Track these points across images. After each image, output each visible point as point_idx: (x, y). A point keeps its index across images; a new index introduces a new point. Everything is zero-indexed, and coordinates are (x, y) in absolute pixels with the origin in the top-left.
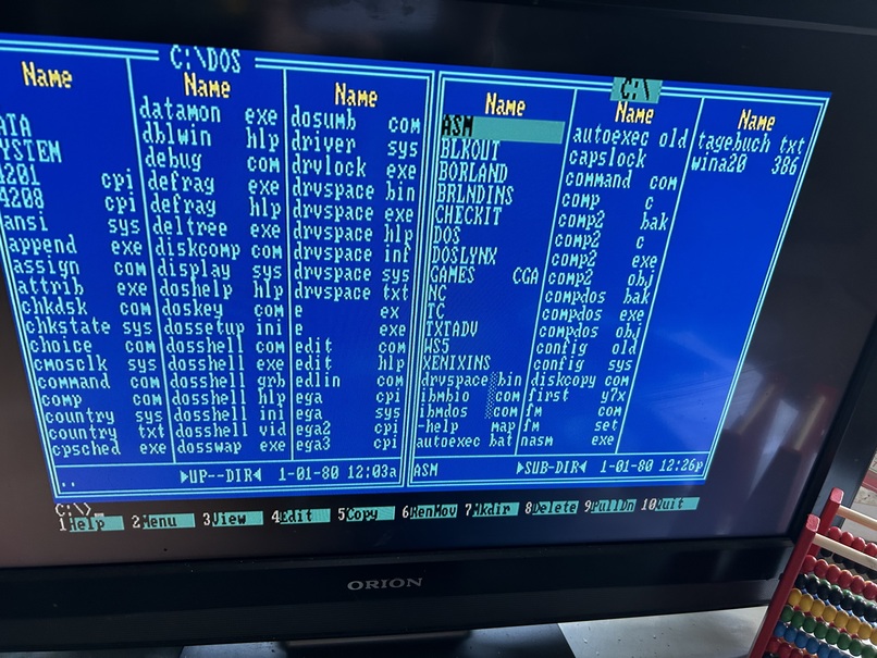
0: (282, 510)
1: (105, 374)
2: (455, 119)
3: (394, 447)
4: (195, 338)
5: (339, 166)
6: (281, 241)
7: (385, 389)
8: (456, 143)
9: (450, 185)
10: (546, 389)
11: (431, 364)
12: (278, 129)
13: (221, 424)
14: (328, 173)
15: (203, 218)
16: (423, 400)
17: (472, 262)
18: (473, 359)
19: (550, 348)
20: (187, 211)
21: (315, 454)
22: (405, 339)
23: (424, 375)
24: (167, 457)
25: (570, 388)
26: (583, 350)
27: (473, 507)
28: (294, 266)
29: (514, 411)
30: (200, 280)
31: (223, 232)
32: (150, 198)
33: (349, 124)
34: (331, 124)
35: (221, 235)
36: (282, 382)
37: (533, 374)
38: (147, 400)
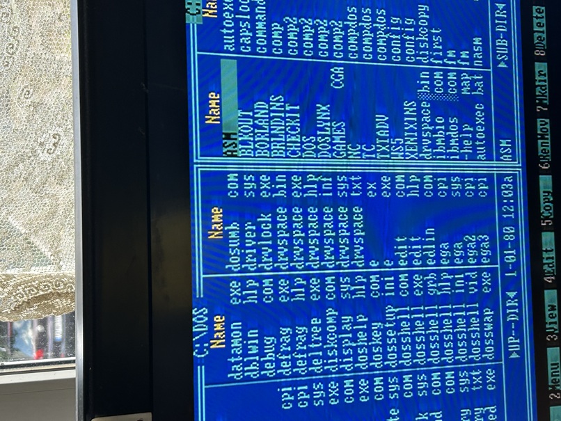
0: (543, 274)
1: (431, 414)
2: (226, 147)
3: (485, 179)
4: (399, 344)
5: (265, 234)
6: (322, 277)
7: (435, 190)
8: (242, 145)
9: (273, 148)
10: (431, 49)
11: (412, 153)
12: (242, 280)
13: (468, 325)
14: (270, 242)
15: (309, 336)
16: (444, 157)
17: (329, 124)
18: (408, 116)
19: (396, 50)
20: (305, 348)
21: (493, 248)
22: (393, 176)
23: (423, 158)
24: (497, 368)
25: (430, 27)
26: (397, 20)
27: (539, 105)
28: (339, 267)
29: (451, 76)
30: (354, 339)
31: (318, 321)
32: (297, 375)
33: (236, 228)
34: (236, 241)
35: (320, 322)
36: (432, 276)
37: (419, 62)
38: (450, 383)
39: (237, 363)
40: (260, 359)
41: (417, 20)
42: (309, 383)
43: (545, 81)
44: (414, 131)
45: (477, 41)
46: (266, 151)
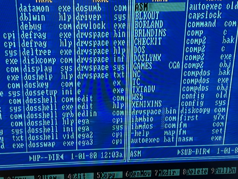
0: (73, 173)
2: (140, 5)
3: (121, 143)
4: (37, 97)
5: (95, 25)
6: (72, 56)
7: (116, 117)
8: (141, 13)
9: (139, 30)
10: (188, 115)
12: (71, 13)
13: (47, 134)
14: (90, 28)
15: (42, 48)
16: (133, 121)
17: (151, 60)
18: (154, 102)
19: (187, 96)
20: (35, 46)
21: (86, 147)
22: (124, 94)
23: (132, 110)
24: (24, 149)
25: (199, 114)
26: (203, 96)
27: (158, 171)
28: (77, 66)
29: (174, 125)
30: (40, 73)
31: (49, 53)
32: (21, 41)
33: (98, 9)
34: (91, 9)
35: (49, 54)
36: (72, 115)
37: (181, 108)
38: (17, 124)
39: (28, 9)
40: (30, 21)
41: (203, 108)
42: (17, 48)
43: (170, 174)
44: (146, 106)
45: (191, 139)
46: (138, 26)
